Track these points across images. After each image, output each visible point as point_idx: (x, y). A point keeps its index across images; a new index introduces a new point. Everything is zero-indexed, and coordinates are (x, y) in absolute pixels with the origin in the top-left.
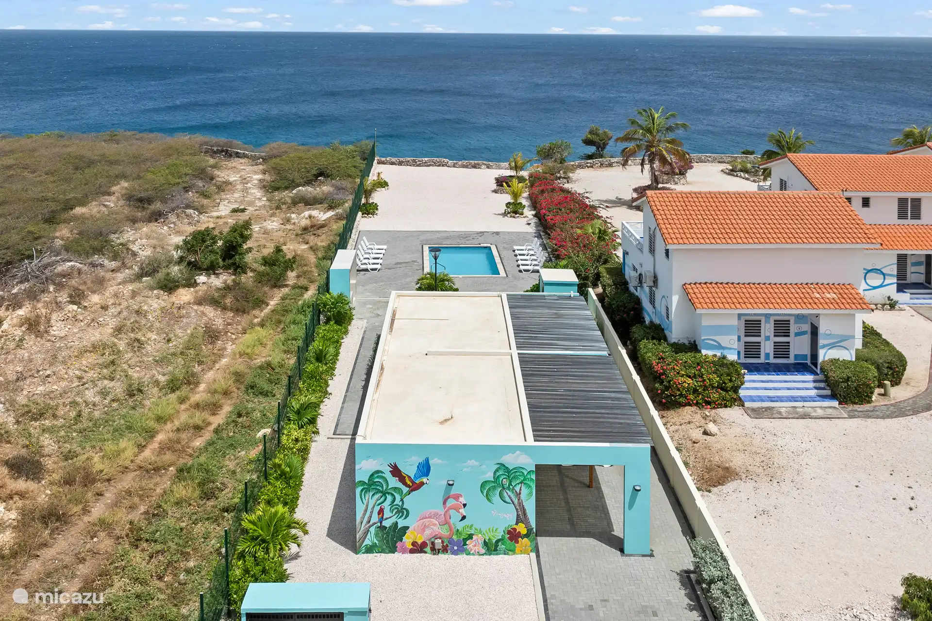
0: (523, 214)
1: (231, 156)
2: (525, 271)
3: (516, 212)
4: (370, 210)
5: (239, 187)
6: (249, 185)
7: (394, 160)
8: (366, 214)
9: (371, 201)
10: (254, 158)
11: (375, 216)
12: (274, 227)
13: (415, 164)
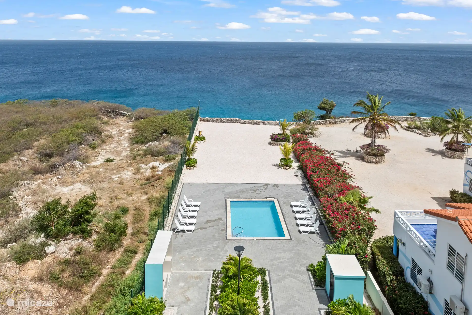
0: (291, 167)
1: (118, 114)
2: (304, 232)
3: (287, 166)
4: (192, 164)
5: (116, 139)
6: (122, 138)
7: (209, 119)
8: (189, 166)
9: (192, 157)
10: (130, 117)
11: (195, 168)
12: (128, 177)
13: (221, 121)
